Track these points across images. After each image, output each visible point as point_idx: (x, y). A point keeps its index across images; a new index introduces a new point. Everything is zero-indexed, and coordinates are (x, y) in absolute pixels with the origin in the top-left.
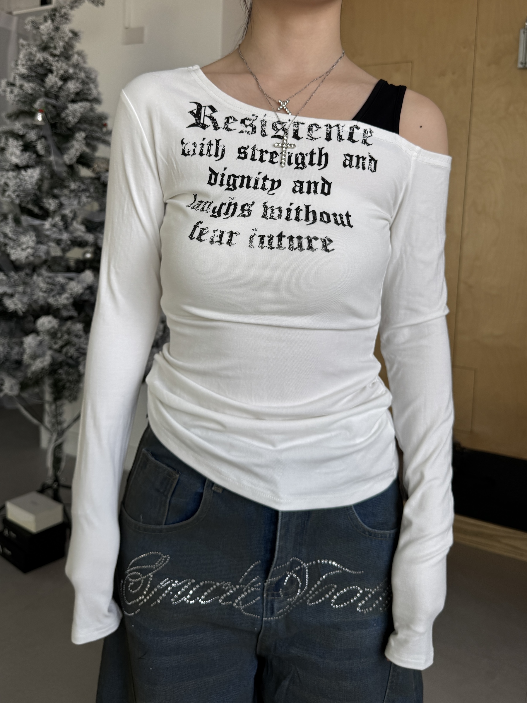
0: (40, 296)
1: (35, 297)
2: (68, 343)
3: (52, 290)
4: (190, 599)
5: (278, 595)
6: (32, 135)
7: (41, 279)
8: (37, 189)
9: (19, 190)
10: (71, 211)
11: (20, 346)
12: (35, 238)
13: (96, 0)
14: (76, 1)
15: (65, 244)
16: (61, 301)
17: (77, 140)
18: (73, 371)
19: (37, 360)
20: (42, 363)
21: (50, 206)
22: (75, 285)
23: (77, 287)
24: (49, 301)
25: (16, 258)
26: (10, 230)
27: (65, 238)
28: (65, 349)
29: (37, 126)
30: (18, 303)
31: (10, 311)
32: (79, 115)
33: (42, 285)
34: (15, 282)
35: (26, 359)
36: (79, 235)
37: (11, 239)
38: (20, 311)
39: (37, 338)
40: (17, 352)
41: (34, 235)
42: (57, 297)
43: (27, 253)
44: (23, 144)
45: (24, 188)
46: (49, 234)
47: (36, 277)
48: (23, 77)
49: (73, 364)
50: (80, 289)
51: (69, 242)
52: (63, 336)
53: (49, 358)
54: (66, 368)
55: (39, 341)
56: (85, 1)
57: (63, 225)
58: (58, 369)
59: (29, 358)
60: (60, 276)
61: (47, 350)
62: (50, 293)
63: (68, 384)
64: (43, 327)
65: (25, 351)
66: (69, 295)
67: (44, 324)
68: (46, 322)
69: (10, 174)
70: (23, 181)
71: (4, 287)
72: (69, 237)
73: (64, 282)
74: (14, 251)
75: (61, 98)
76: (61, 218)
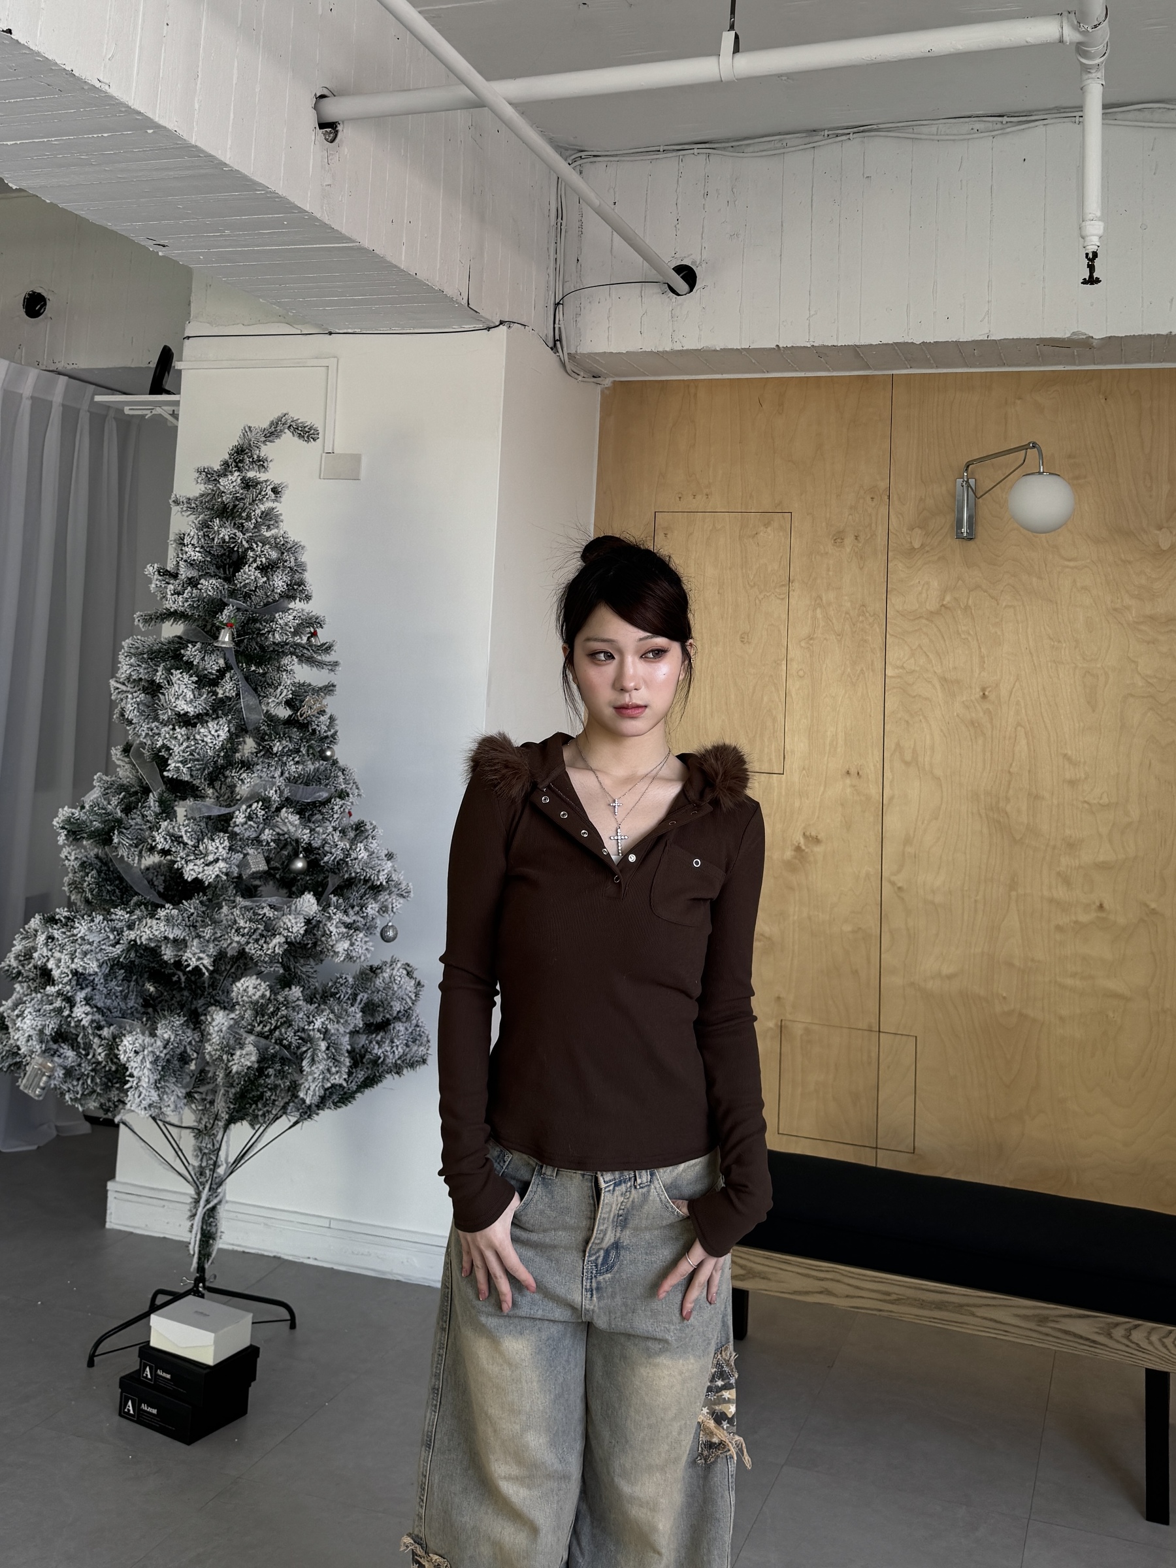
0: (234, 942)
1: (227, 944)
3: (255, 931)
6: (213, 665)
7: (237, 912)
8: (222, 754)
9: (190, 760)
10: (276, 791)
11: (194, 1030)
12: (227, 843)
13: (306, 433)
14: (272, 433)
15: (266, 848)
16: (269, 949)
17: (285, 670)
18: (290, 1071)
19: (232, 1055)
20: (246, 1058)
21: (243, 782)
22: (293, 921)
23: (296, 923)
24: (247, 950)
25: (193, 877)
26: (186, 831)
27: (265, 837)
28: (277, 1033)
29: (218, 648)
30: (201, 955)
31: (188, 969)
32: (292, 630)
33: (242, 923)
34: (189, 918)
35: (209, 1053)
36: (286, 830)
37: (182, 845)
38: (204, 970)
39: (228, 1015)
40: (189, 1039)
41: (226, 838)
42: (261, 942)
43: (217, 869)
44: (196, 679)
45: (198, 754)
46: (238, 832)
47: (225, 909)
48: (191, 564)
49: (287, 1058)
50: (301, 928)
51: (272, 844)
52: (278, 1009)
53: (250, 1048)
54: (278, 1066)
55: (233, 1019)
56: (286, 430)
57: (263, 815)
58: (267, 1068)
59: (216, 1050)
60: (264, 905)
61: (245, 1035)
62: (250, 936)
63: (269, 1094)
64: (242, 997)
65: (204, 1037)
66: (283, 940)
67: (245, 990)
68: (249, 987)
69: (174, 729)
70: (200, 742)
71: (176, 928)
72: (272, 835)
73: (271, 915)
74: (191, 866)
75: (253, 598)
76: (261, 803)
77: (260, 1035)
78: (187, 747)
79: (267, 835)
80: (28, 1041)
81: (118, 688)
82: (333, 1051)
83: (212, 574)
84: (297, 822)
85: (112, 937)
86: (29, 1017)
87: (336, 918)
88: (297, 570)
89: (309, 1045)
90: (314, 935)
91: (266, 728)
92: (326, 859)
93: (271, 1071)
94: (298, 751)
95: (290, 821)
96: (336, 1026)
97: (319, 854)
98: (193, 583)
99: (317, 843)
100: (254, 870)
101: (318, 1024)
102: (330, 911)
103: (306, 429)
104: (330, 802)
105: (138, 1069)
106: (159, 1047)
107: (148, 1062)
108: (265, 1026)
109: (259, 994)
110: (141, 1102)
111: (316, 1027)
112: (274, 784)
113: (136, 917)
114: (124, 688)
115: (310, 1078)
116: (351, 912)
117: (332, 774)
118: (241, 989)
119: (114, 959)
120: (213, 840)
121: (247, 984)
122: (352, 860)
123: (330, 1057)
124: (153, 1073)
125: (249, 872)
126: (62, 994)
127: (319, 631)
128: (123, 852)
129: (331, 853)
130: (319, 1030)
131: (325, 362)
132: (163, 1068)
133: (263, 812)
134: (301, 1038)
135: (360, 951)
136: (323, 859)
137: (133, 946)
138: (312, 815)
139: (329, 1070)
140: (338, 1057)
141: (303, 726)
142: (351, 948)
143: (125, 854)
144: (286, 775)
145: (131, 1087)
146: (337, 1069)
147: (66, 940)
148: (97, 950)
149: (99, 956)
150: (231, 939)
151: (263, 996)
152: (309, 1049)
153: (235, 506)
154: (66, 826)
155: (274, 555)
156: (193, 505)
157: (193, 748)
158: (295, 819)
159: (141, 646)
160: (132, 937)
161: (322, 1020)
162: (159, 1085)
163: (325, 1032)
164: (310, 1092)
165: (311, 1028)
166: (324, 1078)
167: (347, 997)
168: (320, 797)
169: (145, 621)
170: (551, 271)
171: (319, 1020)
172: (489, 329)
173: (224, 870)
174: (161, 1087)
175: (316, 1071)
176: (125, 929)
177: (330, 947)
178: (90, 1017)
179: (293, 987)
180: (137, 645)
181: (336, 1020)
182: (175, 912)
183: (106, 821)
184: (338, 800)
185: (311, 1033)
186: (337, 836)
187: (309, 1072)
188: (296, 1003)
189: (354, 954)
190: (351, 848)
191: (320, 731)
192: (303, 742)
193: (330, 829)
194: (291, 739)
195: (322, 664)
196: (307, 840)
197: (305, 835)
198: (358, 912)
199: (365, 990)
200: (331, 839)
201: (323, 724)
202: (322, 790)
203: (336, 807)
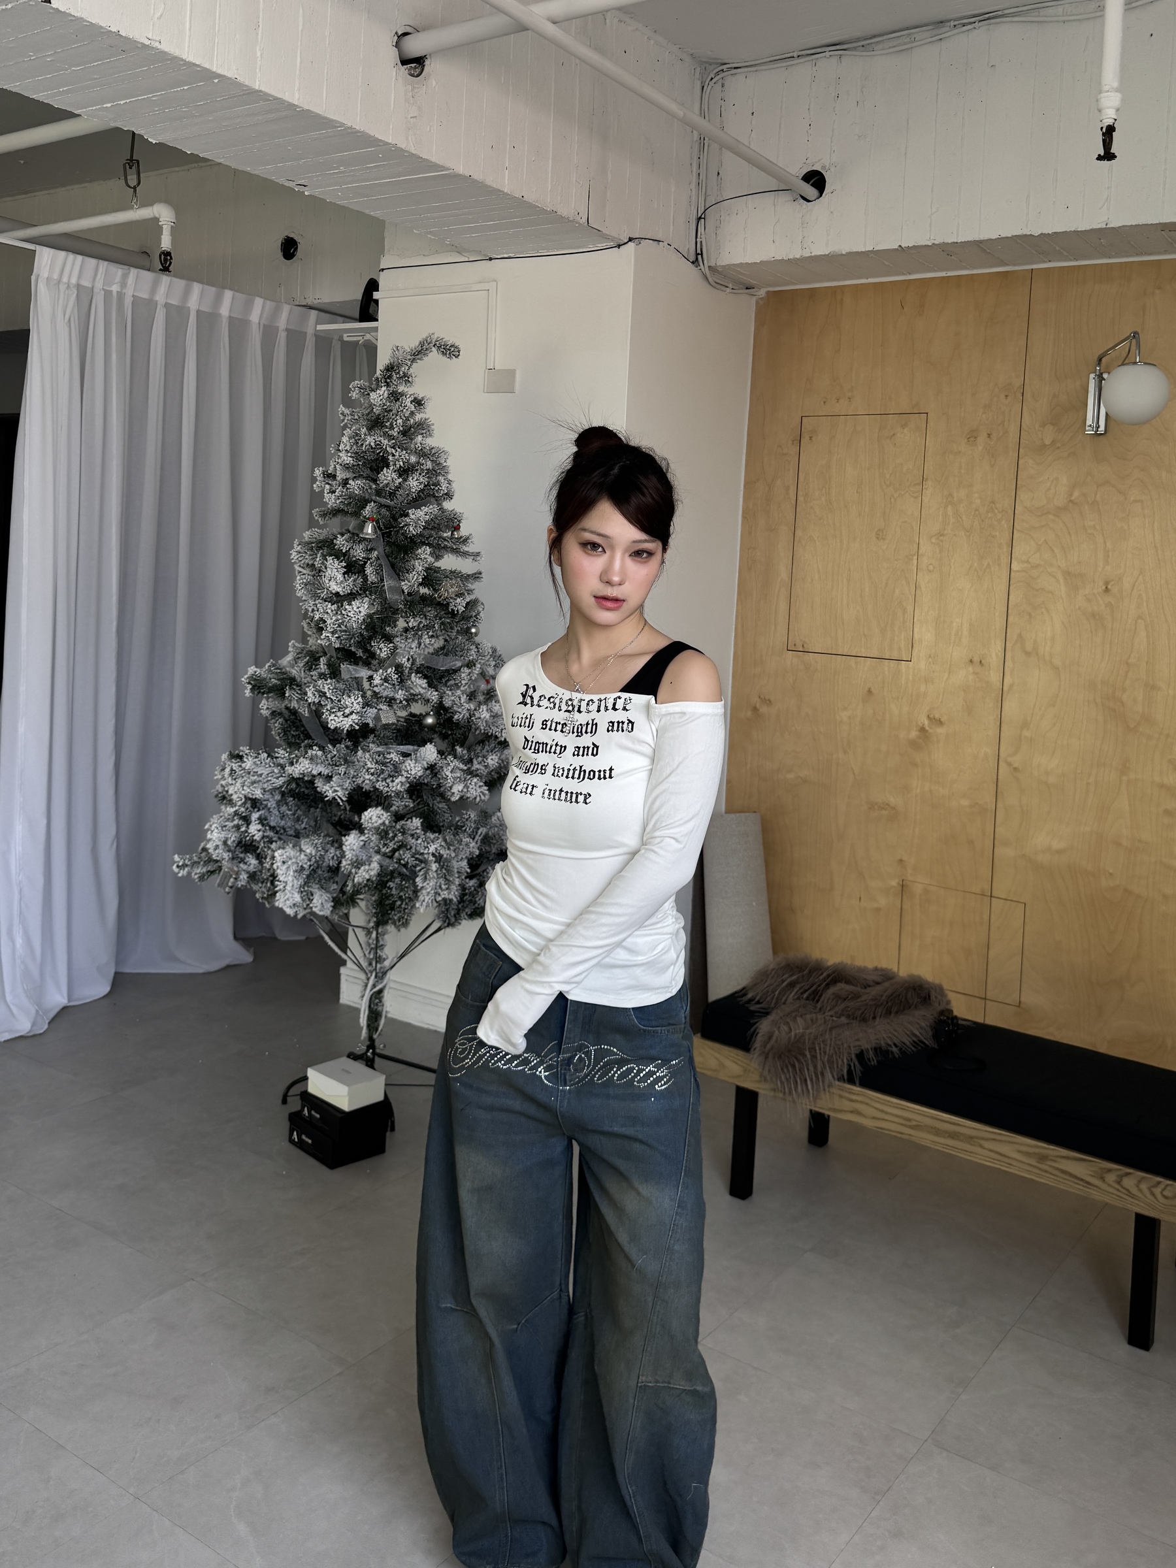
0: (366, 780)
1: (359, 781)
2: (402, 846)
3: (382, 771)
4: (504, 1065)
5: (570, 1070)
6: (359, 552)
7: (367, 755)
8: (363, 628)
9: (340, 631)
10: (408, 659)
11: (336, 848)
12: (360, 699)
13: (450, 351)
14: (419, 353)
15: (401, 705)
16: (393, 787)
17: (419, 558)
18: (407, 885)
19: (359, 868)
20: (367, 873)
21: (381, 651)
22: (412, 765)
23: (415, 767)
24: (377, 787)
25: (335, 726)
26: (329, 688)
27: (398, 697)
28: (397, 854)
29: (365, 539)
30: (337, 789)
31: (326, 799)
32: (424, 524)
33: (369, 765)
34: (332, 758)
35: (344, 866)
36: (418, 691)
37: (329, 700)
38: (339, 800)
39: (359, 837)
40: (331, 855)
41: (359, 695)
42: (388, 781)
43: (350, 720)
44: (345, 564)
45: (346, 626)
46: (378, 691)
47: (360, 753)
48: (346, 467)
49: (406, 875)
50: (418, 771)
51: (404, 702)
52: (396, 835)
53: (375, 866)
54: (398, 880)
55: (363, 841)
56: (433, 349)
57: (397, 679)
58: (387, 881)
59: (349, 865)
60: (391, 751)
61: (373, 854)
62: (379, 776)
63: (399, 903)
64: (368, 823)
65: (343, 855)
66: (404, 780)
67: (371, 818)
68: (374, 816)
69: (327, 606)
70: (346, 616)
71: (319, 766)
72: (404, 695)
73: (397, 760)
74: (332, 717)
75: (398, 496)
76: (394, 669)
77: (385, 855)
78: (337, 620)
79: (400, 695)
80: (215, 849)
81: (301, 572)
82: (444, 871)
83: (365, 475)
84: (425, 685)
85: (276, 771)
86: (216, 831)
87: (452, 765)
88: (438, 470)
89: (423, 865)
90: (437, 779)
91: (403, 607)
92: (456, 717)
93: (391, 884)
95: (419, 684)
96: (448, 852)
97: (452, 713)
98: (345, 483)
99: (447, 703)
100: (384, 722)
101: (432, 849)
102: (447, 760)
103: (448, 347)
104: (460, 670)
105: (284, 876)
106: (303, 859)
107: (292, 871)
108: (387, 848)
109: (380, 822)
110: (285, 901)
111: (430, 851)
112: (409, 653)
113: (294, 756)
114: (304, 572)
115: (424, 892)
116: (475, 762)
117: (466, 647)
118: (367, 818)
119: (278, 788)
120: (350, 697)
121: (372, 814)
122: (476, 719)
123: (442, 877)
124: (298, 880)
125: (380, 724)
126: (238, 814)
127: (460, 524)
128: (294, 704)
129: (460, 713)
130: (433, 854)
131: (486, 286)
132: (308, 877)
133: (396, 676)
134: (416, 859)
135: (474, 793)
136: (453, 718)
137: (292, 779)
138: (448, 680)
139: (440, 886)
140: (448, 877)
141: (443, 606)
142: (466, 789)
143: (296, 706)
144: (422, 646)
145: (280, 890)
146: (446, 886)
147: (242, 772)
148: (265, 781)
149: (265, 786)
150: (364, 778)
151: (384, 823)
152: (423, 869)
153: (384, 416)
154: (252, 682)
155: (413, 459)
156: (356, 417)
157: (340, 621)
158: (424, 683)
159: (318, 537)
160: (290, 772)
161: (435, 846)
162: (302, 890)
163: (439, 858)
164: (424, 904)
165: (426, 852)
166: (435, 892)
167: (471, 830)
168: (453, 666)
169: (321, 516)
170: (693, 186)
171: (433, 847)
172: (619, 246)
173: (356, 721)
174: (305, 891)
175: (428, 886)
176: (287, 765)
177: (449, 789)
178: (261, 833)
179: (414, 818)
180: (314, 536)
181: (446, 847)
182: (320, 753)
183: (283, 679)
184: (465, 669)
185: (426, 856)
186: (464, 698)
187: (422, 887)
188: (415, 831)
189: (469, 795)
190: (475, 710)
191: (457, 611)
192: (436, 620)
193: (459, 692)
194: (425, 616)
195: (465, 554)
196: (435, 701)
197: (434, 696)
198: (481, 762)
199: (485, 825)
200: (458, 701)
201: (459, 605)
202: (456, 660)
203: (463, 675)
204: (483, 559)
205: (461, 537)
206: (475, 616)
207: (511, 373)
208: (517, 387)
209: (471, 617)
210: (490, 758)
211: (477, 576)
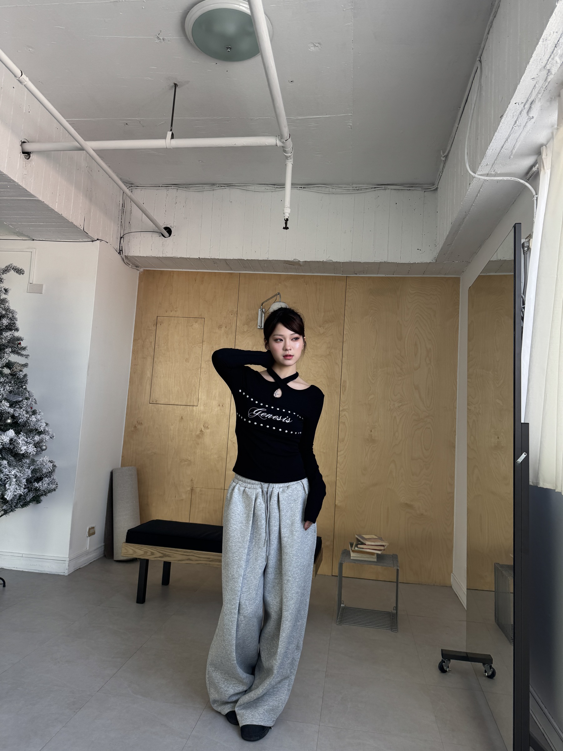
10: (1, 395)
13: (19, 271)
14: (6, 270)
22: (5, 438)
36: (4, 408)
49: (1, 484)
50: (8, 440)
56: (12, 270)
82: (18, 482)
87: (21, 439)
88: (13, 320)
89: (9, 480)
90: (14, 445)
92: (20, 420)
94: (10, 382)
95: (6, 405)
96: (20, 474)
99: (17, 415)
101: (13, 473)
102: (20, 436)
104: (22, 401)
111: (12, 474)
115: (9, 491)
116: (29, 439)
117: (24, 392)
122: (30, 421)
123: (17, 484)
127: (21, 342)
129: (22, 418)
130: (13, 475)
131: (31, 250)
134: (6, 477)
135: (30, 451)
138: (15, 406)
139: (16, 489)
140: (20, 484)
141: (13, 375)
142: (27, 449)
144: (5, 390)
146: (20, 488)
158: (8, 405)
161: (14, 471)
163: (16, 476)
164: (9, 496)
165: (10, 474)
166: (14, 491)
167: (27, 467)
168: (19, 399)
170: (119, 226)
171: (13, 472)
172: (93, 241)
177: (19, 449)
179: (4, 460)
181: (19, 472)
184: (25, 400)
185: (10, 476)
186: (24, 412)
187: (8, 489)
188: (5, 466)
189: (28, 451)
190: (29, 417)
191: (20, 377)
192: (12, 379)
193: (22, 410)
194: (7, 377)
195: (22, 355)
196: (12, 412)
197: (11, 410)
198: (32, 439)
199: (33, 465)
200: (22, 414)
201: (21, 375)
202: (19, 397)
203: (24, 403)
204: (30, 358)
205: (22, 347)
206: (26, 381)
207: (41, 286)
208: (43, 292)
209: (24, 381)
210: (36, 437)
211: (26, 365)
